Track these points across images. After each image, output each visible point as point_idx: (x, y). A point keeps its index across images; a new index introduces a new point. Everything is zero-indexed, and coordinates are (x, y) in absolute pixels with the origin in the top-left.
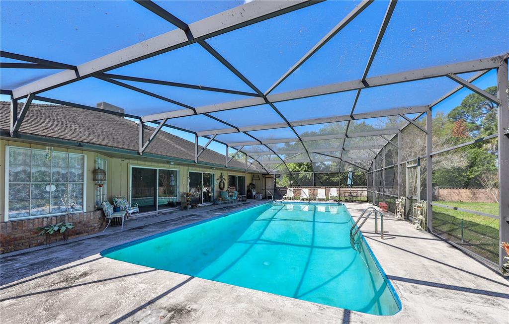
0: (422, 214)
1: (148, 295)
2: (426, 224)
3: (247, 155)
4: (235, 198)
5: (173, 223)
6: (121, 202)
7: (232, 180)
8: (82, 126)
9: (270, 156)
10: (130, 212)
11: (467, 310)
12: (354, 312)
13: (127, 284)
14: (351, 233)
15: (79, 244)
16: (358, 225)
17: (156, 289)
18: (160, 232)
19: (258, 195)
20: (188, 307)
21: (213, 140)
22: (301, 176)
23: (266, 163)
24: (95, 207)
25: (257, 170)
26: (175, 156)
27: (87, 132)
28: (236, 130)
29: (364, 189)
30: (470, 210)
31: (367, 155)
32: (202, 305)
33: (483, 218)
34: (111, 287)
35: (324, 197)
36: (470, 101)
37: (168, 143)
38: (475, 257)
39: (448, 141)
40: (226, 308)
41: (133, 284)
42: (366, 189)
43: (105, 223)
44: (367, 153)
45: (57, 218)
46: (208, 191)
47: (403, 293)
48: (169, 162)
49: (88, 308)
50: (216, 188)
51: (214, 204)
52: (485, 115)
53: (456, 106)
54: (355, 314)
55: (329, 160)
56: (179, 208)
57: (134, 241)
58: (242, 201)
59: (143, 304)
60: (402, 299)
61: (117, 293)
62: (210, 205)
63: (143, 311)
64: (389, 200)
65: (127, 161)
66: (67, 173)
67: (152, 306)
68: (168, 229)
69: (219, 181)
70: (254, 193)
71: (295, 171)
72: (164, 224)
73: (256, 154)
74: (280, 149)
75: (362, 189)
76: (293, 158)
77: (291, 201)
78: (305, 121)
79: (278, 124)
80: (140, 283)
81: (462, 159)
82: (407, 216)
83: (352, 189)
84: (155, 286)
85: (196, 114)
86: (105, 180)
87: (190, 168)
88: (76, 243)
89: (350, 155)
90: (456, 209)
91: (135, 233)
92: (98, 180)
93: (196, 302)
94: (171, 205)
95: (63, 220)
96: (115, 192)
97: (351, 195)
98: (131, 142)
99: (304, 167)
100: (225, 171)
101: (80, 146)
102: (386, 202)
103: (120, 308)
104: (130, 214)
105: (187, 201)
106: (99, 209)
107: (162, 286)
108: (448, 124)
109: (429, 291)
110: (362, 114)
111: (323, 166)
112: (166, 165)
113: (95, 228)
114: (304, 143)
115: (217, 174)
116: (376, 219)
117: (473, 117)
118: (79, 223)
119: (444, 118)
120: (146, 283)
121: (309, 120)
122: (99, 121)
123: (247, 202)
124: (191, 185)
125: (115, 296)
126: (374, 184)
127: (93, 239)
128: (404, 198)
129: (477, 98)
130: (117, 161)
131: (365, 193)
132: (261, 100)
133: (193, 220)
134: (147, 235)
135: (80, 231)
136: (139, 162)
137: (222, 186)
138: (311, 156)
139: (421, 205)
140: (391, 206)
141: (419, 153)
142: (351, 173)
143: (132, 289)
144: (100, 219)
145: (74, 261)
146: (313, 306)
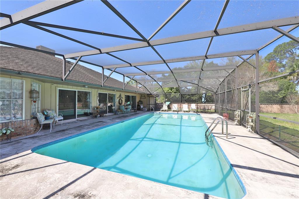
0: (252, 122)
1: (61, 183)
2: (255, 128)
3: (137, 82)
4: (129, 110)
5: (87, 127)
6: (51, 113)
7: (128, 98)
8: (23, 60)
9: (152, 83)
10: (57, 119)
11: (293, 194)
12: (212, 196)
13: (47, 174)
14: (206, 134)
15: (18, 143)
16: (211, 129)
17: (67, 178)
18: (76, 134)
19: (144, 108)
20: (89, 193)
21: (114, 71)
22: (172, 96)
23: (150, 87)
24: (31, 116)
25: (144, 92)
26: (88, 82)
27: (26, 65)
28: (129, 65)
29: (213, 105)
30: (281, 118)
31: (214, 82)
32: (100, 191)
33: (290, 124)
34: (34, 177)
35: (187, 110)
36: (279, 49)
37: (84, 74)
38: (291, 152)
39: (265, 74)
40: (117, 193)
41: (51, 174)
42: (214, 105)
43: (38, 127)
44: (214, 81)
45: (2, 124)
46: (111, 106)
47: (246, 180)
48: (84, 86)
49: (13, 195)
50: (117, 103)
51: (115, 114)
52: (288, 58)
53: (270, 53)
54: (213, 198)
55: (190, 86)
56: (91, 117)
57: (58, 140)
58: (134, 112)
59: (56, 190)
60: (246, 185)
61: (38, 182)
62: (113, 115)
63: (55, 197)
64: (229, 112)
65: (55, 85)
66: (11, 93)
67: (62, 192)
68: (83, 131)
69: (118, 99)
70: (142, 107)
71: (169, 93)
72: (80, 128)
73: (143, 81)
74: (159, 79)
75: (211, 105)
76: (168, 84)
77: (166, 112)
78: (175, 59)
79: (157, 61)
80: (57, 173)
81: (275, 86)
82: (242, 122)
83: (205, 105)
84: (67, 176)
85: (101, 53)
86: (39, 98)
87: (99, 90)
88: (16, 142)
89: (203, 83)
90: (275, 118)
91: (59, 134)
92: (33, 98)
93: (96, 189)
94: (86, 114)
95: (8, 126)
96: (47, 106)
97: (204, 109)
98: (58, 72)
99: (174, 90)
100: (123, 92)
101: (19, 74)
102: (227, 113)
103: (38, 194)
104: (58, 121)
105: (97, 112)
106: (34, 118)
107: (72, 175)
108: (265, 64)
109: (264, 178)
110: (213, 55)
111: (186, 90)
112: (83, 88)
113: (31, 131)
114: (174, 74)
115: (117, 94)
116: (223, 124)
117: (281, 59)
118: (19, 127)
119: (263, 60)
120: (61, 173)
121: (177, 59)
122: (36, 58)
123: (137, 112)
124: (100, 101)
125: (36, 184)
126: (219, 101)
127: (29, 139)
128: (240, 111)
129: (284, 47)
130: (48, 85)
131: (214, 107)
132: (146, 44)
133: (100, 125)
134: (67, 136)
135: (20, 133)
136: (64, 86)
137: (121, 102)
138: (179, 83)
139: (252, 116)
140: (230, 115)
141: (248, 81)
142: (205, 94)
143: (50, 178)
144: (35, 124)
145: (11, 156)
146: (182, 191)
